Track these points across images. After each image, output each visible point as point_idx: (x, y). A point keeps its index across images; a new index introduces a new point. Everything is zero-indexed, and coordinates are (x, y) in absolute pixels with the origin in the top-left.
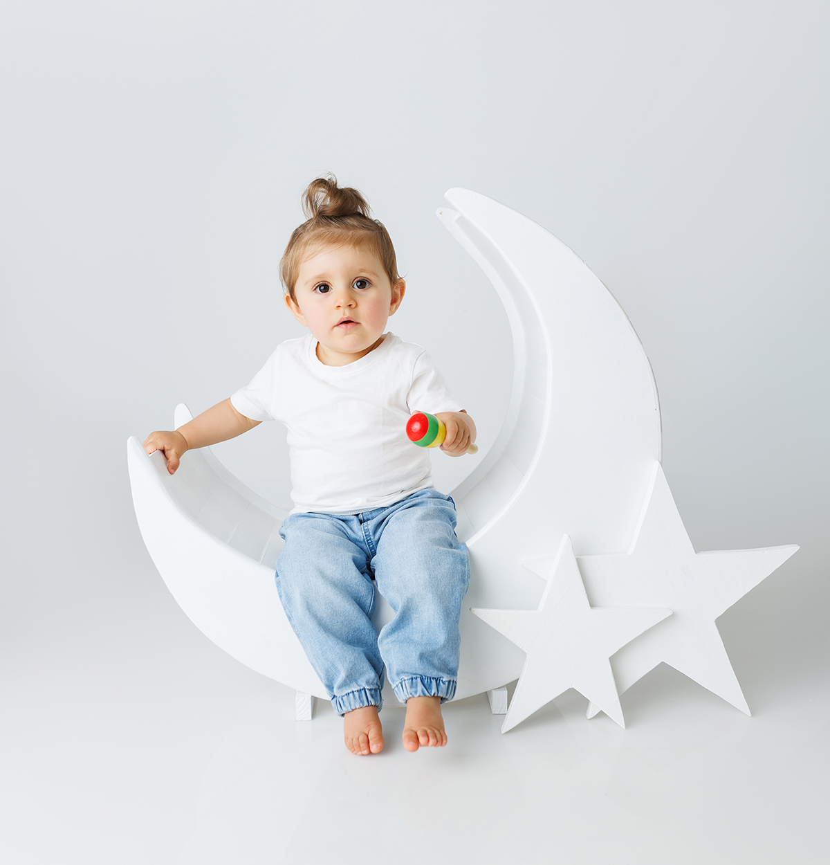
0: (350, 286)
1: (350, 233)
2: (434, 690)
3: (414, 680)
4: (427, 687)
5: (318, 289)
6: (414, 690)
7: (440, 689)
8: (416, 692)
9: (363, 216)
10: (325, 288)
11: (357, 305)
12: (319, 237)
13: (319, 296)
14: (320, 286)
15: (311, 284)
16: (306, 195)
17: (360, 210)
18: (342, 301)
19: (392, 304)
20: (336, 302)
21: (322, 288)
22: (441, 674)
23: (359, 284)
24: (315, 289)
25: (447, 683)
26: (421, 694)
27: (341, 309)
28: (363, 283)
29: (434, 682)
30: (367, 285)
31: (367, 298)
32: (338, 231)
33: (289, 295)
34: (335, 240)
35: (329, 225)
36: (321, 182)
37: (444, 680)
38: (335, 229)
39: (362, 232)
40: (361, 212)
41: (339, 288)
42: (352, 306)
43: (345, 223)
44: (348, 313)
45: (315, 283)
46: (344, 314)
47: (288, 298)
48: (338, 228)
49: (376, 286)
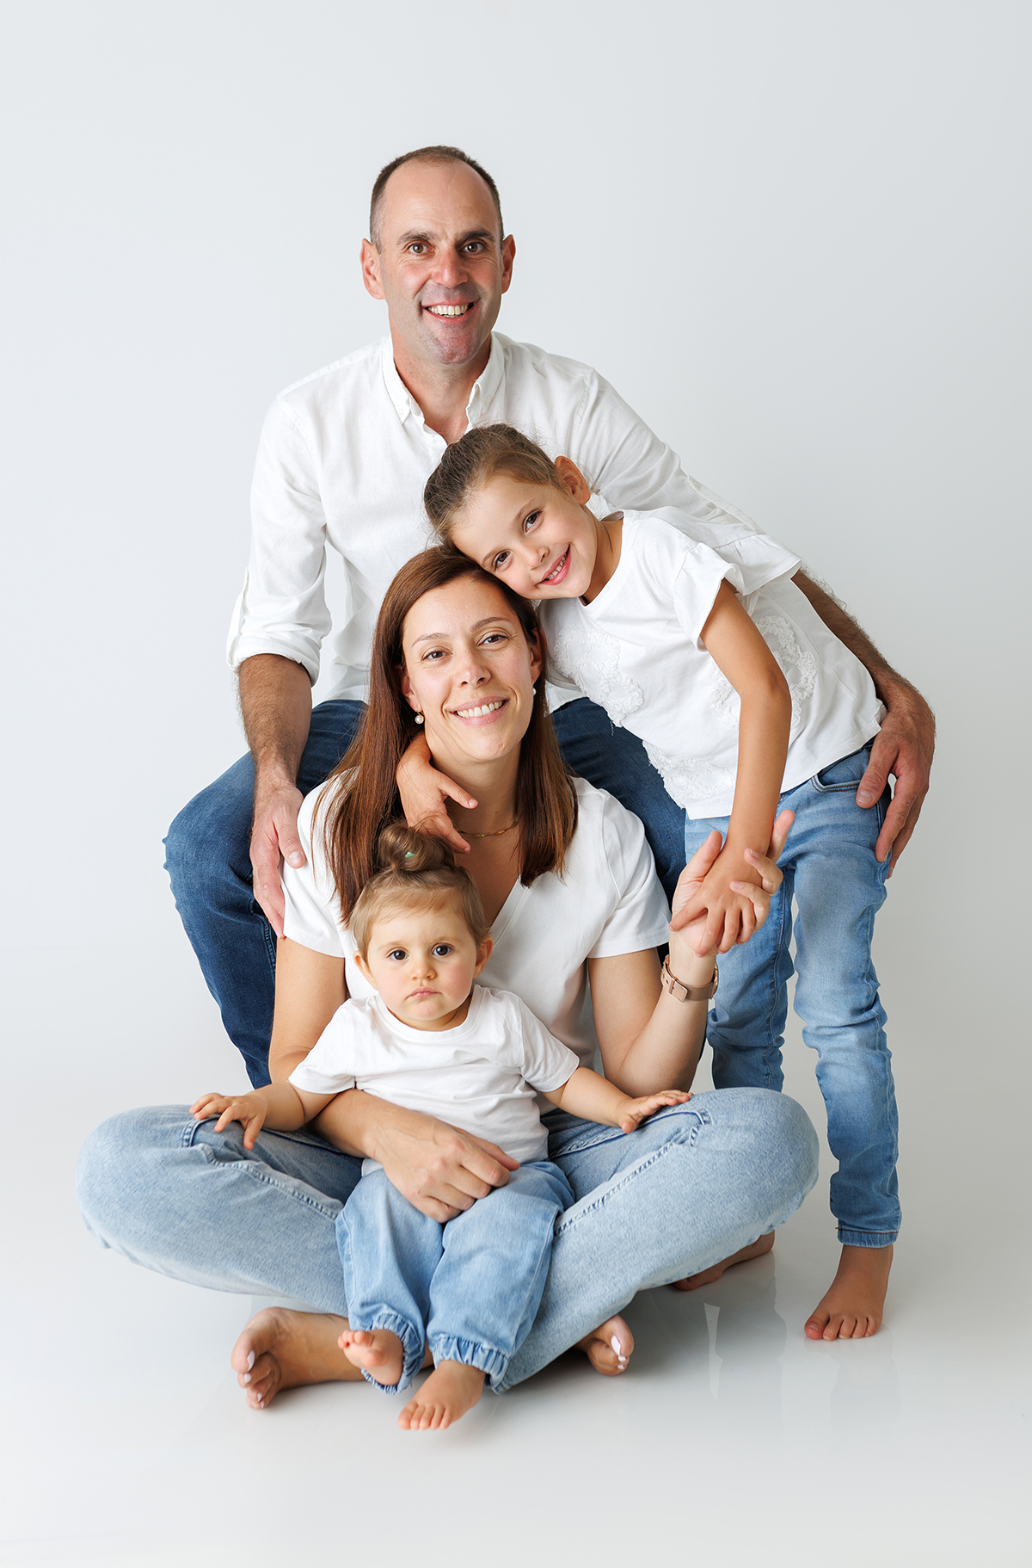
0: (429, 953)
1: (431, 893)
2: (468, 1356)
3: (450, 1340)
4: (462, 1351)
6: (446, 1350)
7: (475, 1357)
8: (447, 1354)
10: (401, 954)
11: (436, 975)
12: (396, 898)
13: (394, 962)
14: (395, 953)
15: (386, 949)
18: (420, 972)
19: (477, 964)
20: (413, 972)
21: (397, 954)
22: (480, 1339)
23: (439, 950)
24: (390, 956)
25: (487, 1352)
26: (453, 1358)
27: (419, 980)
28: (445, 950)
29: (471, 1347)
30: (449, 950)
31: (448, 969)
32: (418, 892)
33: (360, 955)
34: (414, 904)
35: (407, 883)
37: (484, 1347)
38: (414, 889)
41: (416, 956)
42: (431, 974)
43: (425, 882)
44: (425, 983)
45: (390, 948)
46: (421, 985)
47: (357, 958)
48: (418, 887)
49: (459, 952)
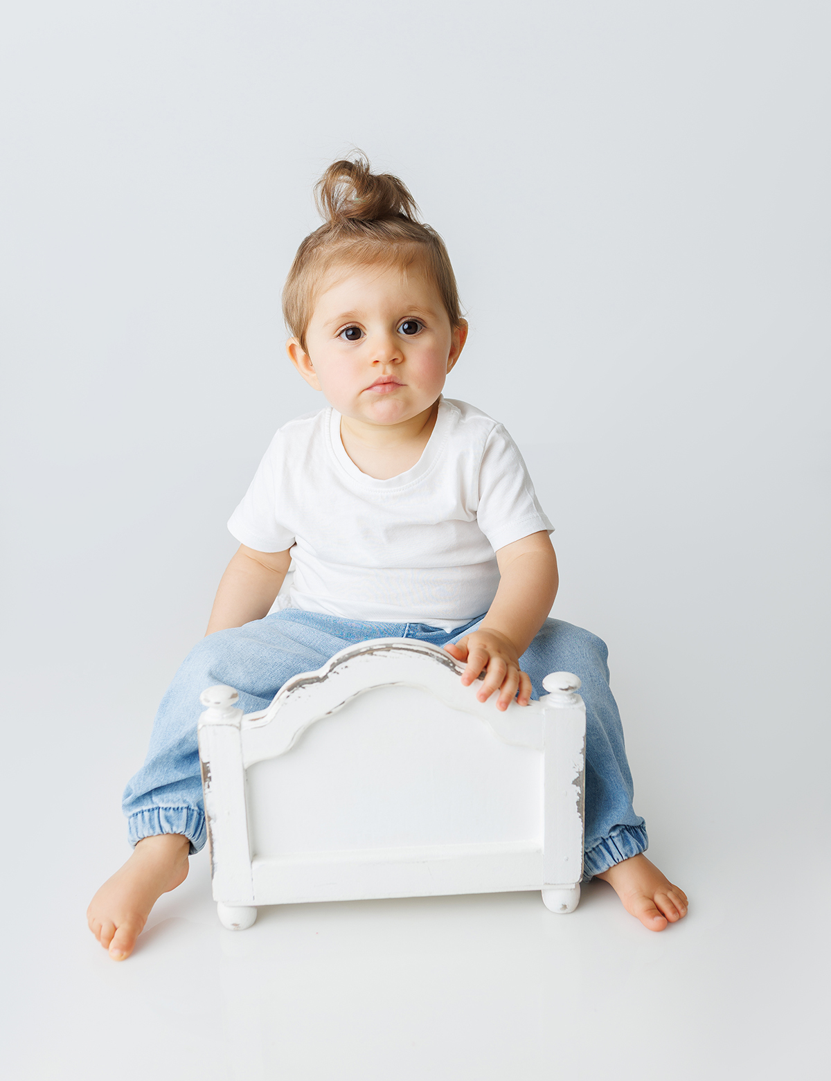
0: (393, 329)
1: (394, 247)
5: (344, 335)
9: (407, 220)
10: (355, 333)
11: (404, 359)
12: (346, 255)
13: (345, 343)
14: (347, 330)
15: (333, 326)
16: (320, 188)
17: (403, 210)
18: (382, 355)
19: (450, 355)
20: (372, 356)
21: (351, 332)
23: (406, 326)
24: (339, 335)
27: (380, 367)
28: (413, 327)
30: (419, 328)
31: (419, 349)
32: (376, 244)
33: (296, 342)
34: (371, 260)
35: (361, 233)
36: (344, 167)
38: (369, 241)
39: (411, 246)
40: (405, 213)
41: (376, 336)
42: (397, 360)
43: (384, 231)
44: (390, 371)
45: (340, 324)
46: (384, 373)
47: (292, 348)
48: (376, 238)
49: (431, 330)
